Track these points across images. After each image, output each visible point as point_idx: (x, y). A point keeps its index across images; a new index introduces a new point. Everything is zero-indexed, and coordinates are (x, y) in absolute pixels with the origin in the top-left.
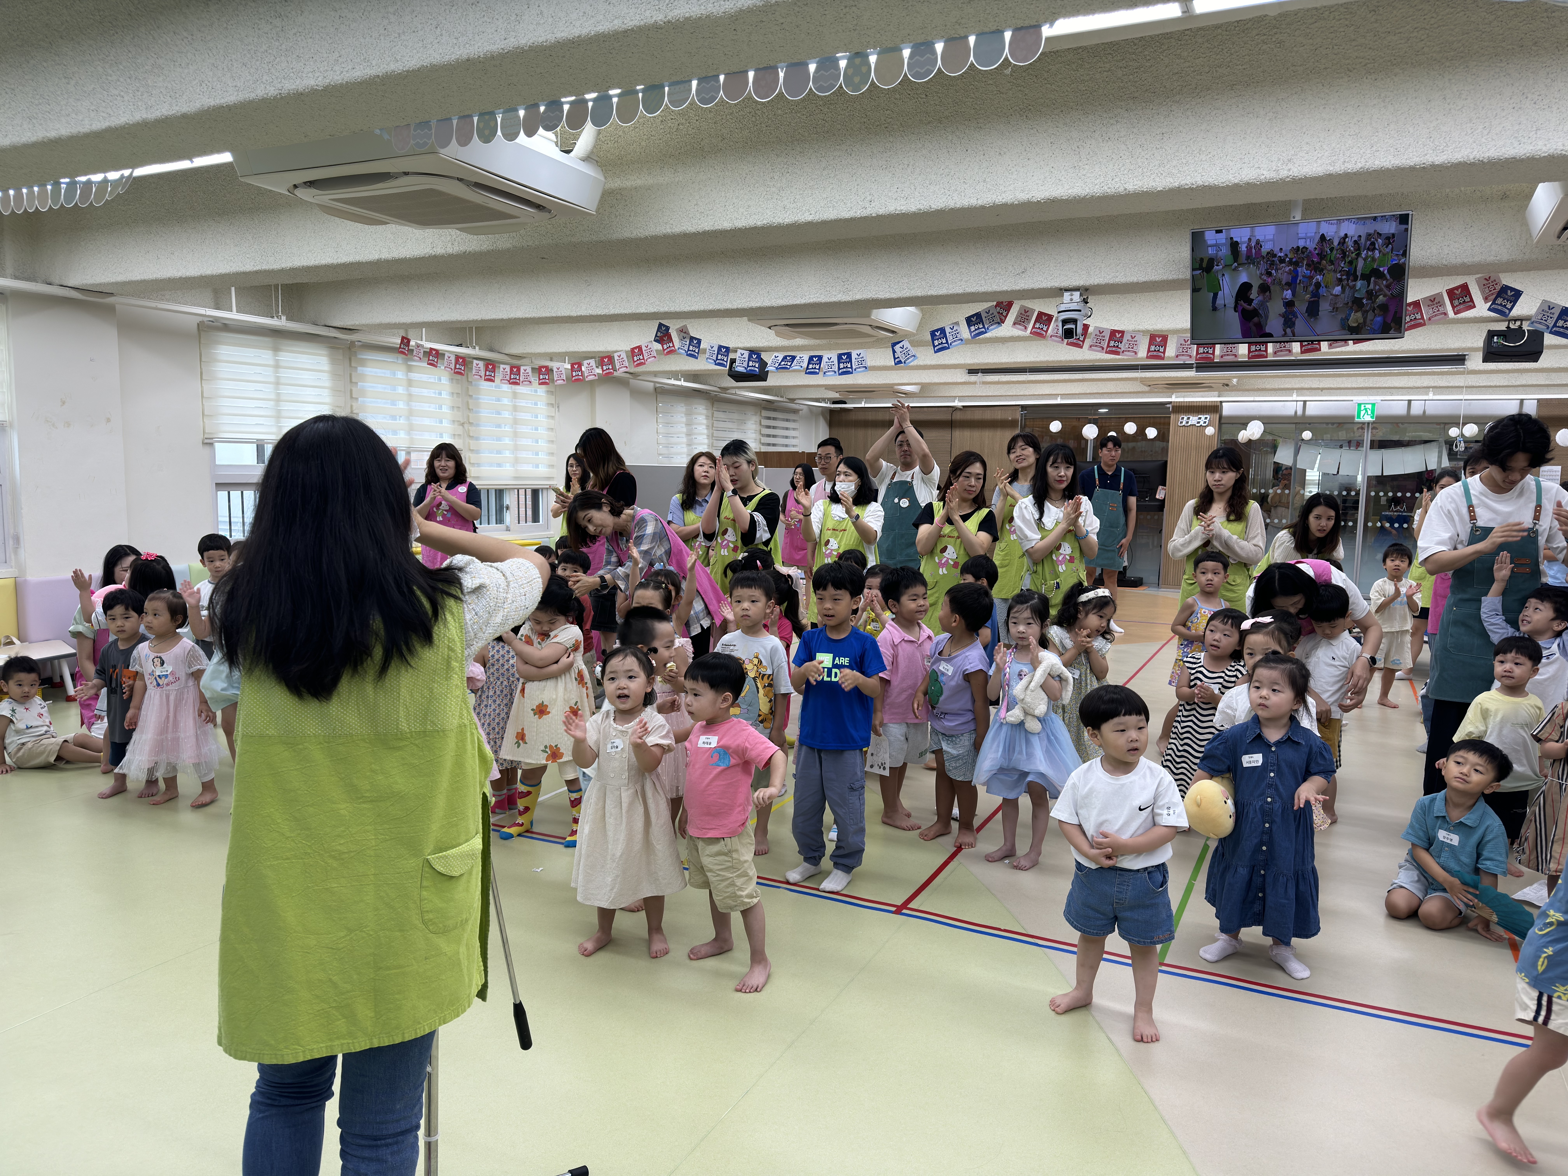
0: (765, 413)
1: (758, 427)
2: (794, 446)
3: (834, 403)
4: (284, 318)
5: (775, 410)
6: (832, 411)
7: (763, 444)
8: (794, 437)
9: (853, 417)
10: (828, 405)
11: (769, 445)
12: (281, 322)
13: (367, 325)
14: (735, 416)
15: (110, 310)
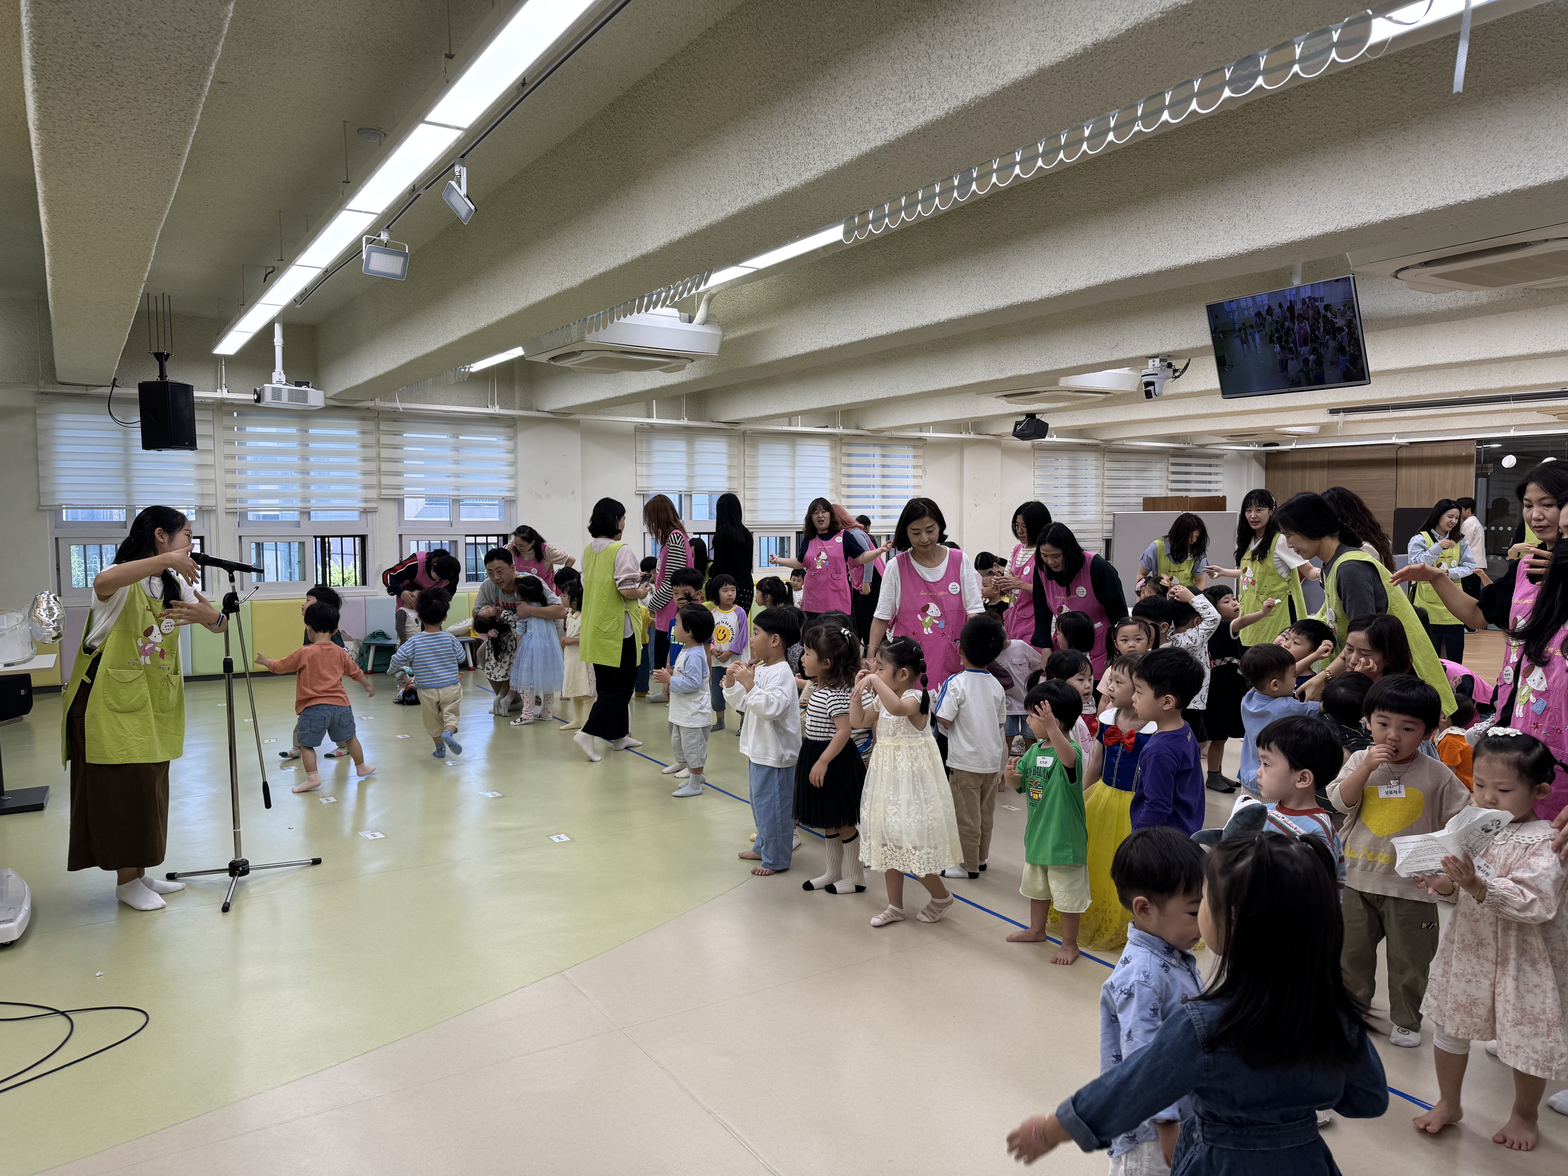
0: (1172, 460)
1: (1164, 474)
2: (1216, 490)
3: (1265, 445)
4: (686, 419)
5: (1190, 456)
6: (1268, 454)
7: (1172, 490)
8: (1216, 482)
9: (1290, 459)
10: (1257, 448)
11: (1177, 490)
12: (684, 422)
13: (745, 419)
14: (1134, 465)
15: (577, 422)
